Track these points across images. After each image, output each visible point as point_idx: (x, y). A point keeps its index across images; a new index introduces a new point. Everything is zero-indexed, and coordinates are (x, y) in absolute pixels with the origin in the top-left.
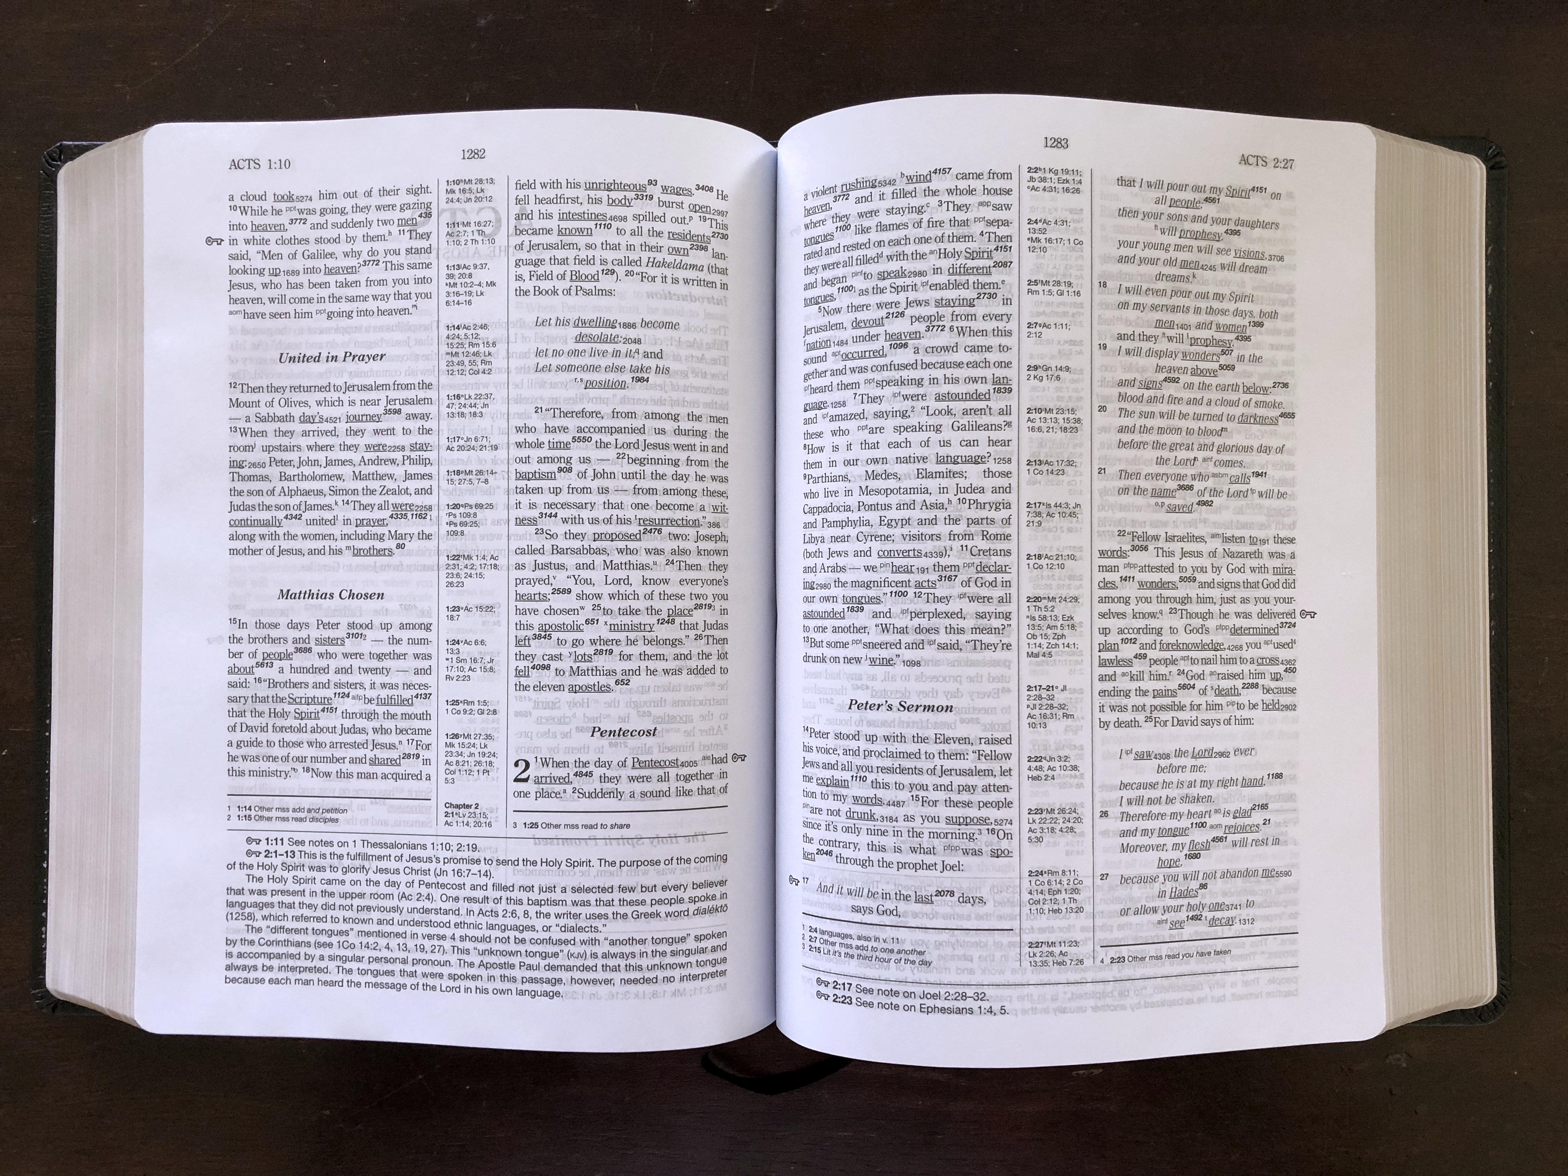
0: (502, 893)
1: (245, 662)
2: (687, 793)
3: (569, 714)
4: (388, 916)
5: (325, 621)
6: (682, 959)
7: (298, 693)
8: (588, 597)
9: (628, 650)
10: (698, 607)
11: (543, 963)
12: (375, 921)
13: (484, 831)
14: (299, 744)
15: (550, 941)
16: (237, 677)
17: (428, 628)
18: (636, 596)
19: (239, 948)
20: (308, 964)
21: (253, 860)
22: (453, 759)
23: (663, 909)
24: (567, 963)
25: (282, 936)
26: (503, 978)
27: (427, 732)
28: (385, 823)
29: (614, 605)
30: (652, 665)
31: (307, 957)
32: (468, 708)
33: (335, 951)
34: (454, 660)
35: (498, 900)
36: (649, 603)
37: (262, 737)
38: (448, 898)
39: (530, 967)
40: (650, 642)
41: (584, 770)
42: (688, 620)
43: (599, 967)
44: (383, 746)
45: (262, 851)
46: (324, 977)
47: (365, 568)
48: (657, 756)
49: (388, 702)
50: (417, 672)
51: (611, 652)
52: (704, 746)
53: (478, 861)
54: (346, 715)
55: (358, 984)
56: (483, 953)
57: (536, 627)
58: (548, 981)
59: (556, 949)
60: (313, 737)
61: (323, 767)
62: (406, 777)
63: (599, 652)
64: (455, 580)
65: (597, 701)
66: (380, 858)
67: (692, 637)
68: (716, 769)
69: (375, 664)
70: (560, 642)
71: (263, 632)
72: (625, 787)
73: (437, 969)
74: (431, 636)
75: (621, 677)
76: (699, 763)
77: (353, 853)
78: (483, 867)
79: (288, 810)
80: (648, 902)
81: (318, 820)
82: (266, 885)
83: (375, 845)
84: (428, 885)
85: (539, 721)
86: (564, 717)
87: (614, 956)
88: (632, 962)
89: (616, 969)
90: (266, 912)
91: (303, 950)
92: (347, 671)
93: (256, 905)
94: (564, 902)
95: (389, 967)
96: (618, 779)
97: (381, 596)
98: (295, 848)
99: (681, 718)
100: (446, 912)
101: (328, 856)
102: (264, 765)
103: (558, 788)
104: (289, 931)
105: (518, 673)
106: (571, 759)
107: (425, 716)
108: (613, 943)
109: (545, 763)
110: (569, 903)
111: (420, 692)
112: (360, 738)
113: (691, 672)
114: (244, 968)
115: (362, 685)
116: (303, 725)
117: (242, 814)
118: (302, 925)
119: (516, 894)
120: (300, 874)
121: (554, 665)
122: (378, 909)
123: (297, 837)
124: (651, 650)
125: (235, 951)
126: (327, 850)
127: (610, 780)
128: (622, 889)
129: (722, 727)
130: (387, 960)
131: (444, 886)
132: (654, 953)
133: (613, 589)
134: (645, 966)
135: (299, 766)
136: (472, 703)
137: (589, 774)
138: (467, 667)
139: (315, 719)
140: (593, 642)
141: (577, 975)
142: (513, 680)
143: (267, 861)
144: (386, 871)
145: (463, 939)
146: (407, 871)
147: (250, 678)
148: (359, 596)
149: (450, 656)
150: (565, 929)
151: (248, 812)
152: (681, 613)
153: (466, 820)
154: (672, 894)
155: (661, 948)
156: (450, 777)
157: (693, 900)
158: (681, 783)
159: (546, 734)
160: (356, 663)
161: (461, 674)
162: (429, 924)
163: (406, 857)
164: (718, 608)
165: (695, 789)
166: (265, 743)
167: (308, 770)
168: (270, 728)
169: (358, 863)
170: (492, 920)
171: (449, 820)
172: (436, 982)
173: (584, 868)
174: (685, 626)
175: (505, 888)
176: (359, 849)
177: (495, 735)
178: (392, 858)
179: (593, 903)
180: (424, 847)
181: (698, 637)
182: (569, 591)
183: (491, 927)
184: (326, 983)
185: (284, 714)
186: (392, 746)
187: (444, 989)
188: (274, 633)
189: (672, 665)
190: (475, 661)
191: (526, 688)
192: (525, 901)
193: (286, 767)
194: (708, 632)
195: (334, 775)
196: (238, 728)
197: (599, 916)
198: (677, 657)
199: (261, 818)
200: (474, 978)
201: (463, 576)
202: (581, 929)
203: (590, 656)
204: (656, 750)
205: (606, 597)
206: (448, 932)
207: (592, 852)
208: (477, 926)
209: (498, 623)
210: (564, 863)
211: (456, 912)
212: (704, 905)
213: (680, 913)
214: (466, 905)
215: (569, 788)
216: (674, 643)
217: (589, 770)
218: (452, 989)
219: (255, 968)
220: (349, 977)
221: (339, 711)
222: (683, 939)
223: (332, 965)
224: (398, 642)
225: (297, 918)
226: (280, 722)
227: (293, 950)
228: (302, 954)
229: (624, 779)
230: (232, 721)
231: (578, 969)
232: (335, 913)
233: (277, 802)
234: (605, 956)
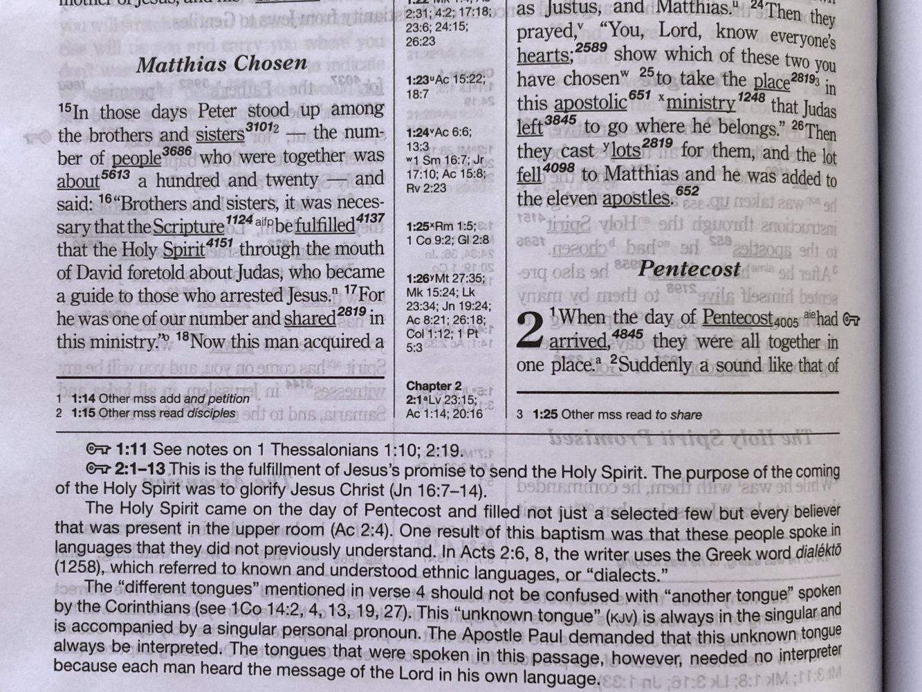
0: (500, 521)
1: (86, 170)
2: (785, 367)
3: (605, 239)
4: (315, 562)
5: (213, 104)
6: (781, 626)
7: (169, 217)
8: (633, 56)
9: (696, 140)
10: (797, 77)
11: (567, 631)
12: (294, 570)
13: (471, 424)
14: (171, 297)
15: (577, 595)
16: (73, 193)
17: (377, 111)
18: (707, 54)
19: (76, 617)
20: (186, 639)
21: (97, 479)
22: (421, 314)
23: (754, 546)
24: (605, 630)
25: (143, 597)
26: (502, 655)
27: (378, 273)
28: (312, 416)
29: (675, 68)
30: (732, 164)
31: (185, 629)
32: (443, 234)
33: (228, 619)
34: (421, 160)
35: (493, 533)
36: (727, 67)
37: (113, 287)
38: (413, 531)
39: (546, 638)
40: (729, 128)
41: (629, 328)
42: (785, 97)
43: (658, 637)
44: (308, 297)
45: (112, 463)
46: (210, 660)
47: (275, 21)
48: (741, 308)
49: (315, 228)
50: (361, 181)
51: (670, 143)
52: (808, 296)
53: (460, 472)
54: (246, 249)
55: (266, 671)
56: (470, 616)
57: (551, 103)
58: (577, 659)
59: (589, 608)
60: (192, 286)
61: (211, 332)
62: (345, 343)
63: (653, 143)
64: (421, 35)
65: (647, 220)
66: (301, 471)
67: (790, 124)
68: (823, 333)
69: (293, 169)
70: (590, 128)
71: (116, 124)
72: (692, 354)
73: (395, 644)
74: (384, 123)
75: (684, 183)
76: (801, 322)
77: (258, 464)
78: (469, 481)
79: (153, 399)
80: (731, 535)
81: (201, 414)
82: (117, 518)
83: (293, 451)
84: (380, 511)
85: (557, 252)
86: (597, 245)
87: (681, 618)
88: (708, 628)
89: (684, 639)
90: (117, 559)
91: (176, 618)
92: (246, 182)
93: (101, 549)
94: (600, 534)
95: (317, 642)
96: (682, 342)
97: (301, 64)
98: (164, 458)
99: (775, 251)
100: (410, 553)
101: (218, 470)
102: (113, 331)
103: (587, 356)
104: (155, 588)
105: (523, 178)
106: (608, 310)
107: (374, 249)
108: (678, 598)
109: (567, 317)
110: (608, 535)
111: (365, 211)
112: (268, 285)
113: (787, 179)
114: (84, 647)
115: (272, 204)
116: (177, 267)
117: (80, 406)
118: (175, 579)
119: (523, 523)
120: (173, 499)
121: (580, 163)
122: (300, 550)
123: (168, 441)
124: (731, 141)
125: (69, 620)
126: (217, 461)
127: (670, 343)
128: (692, 514)
129: (830, 270)
130: (313, 632)
131: (405, 511)
132: (741, 615)
133: (672, 43)
134: (727, 636)
135: (172, 331)
136: (450, 226)
137: (638, 334)
138: (441, 172)
139: (197, 257)
140: (641, 127)
141: (622, 649)
142: (515, 189)
143: (120, 480)
144: (313, 490)
145: (437, 594)
146: (346, 489)
147: (93, 195)
148: (267, 65)
149: (413, 154)
150: (602, 576)
151: (89, 404)
152: (773, 86)
153: (440, 408)
154: (765, 524)
155: (751, 607)
156: (415, 341)
157: (795, 534)
158: (776, 352)
159: (569, 273)
160: (262, 170)
161: (432, 182)
162: (381, 572)
163: (344, 467)
164: (823, 83)
165: (795, 362)
166: (117, 295)
167: (186, 336)
168: (125, 274)
169: (265, 479)
170: (485, 564)
171: (414, 408)
172: (393, 664)
173: (632, 480)
174: (778, 106)
175: (506, 513)
176: (269, 457)
177: (488, 275)
178: (322, 471)
179: (646, 535)
180: (374, 451)
181: (798, 125)
182: (604, 47)
183: (484, 575)
184: (213, 669)
185: (148, 251)
186: (321, 297)
187: (405, 674)
188: (131, 126)
189: (761, 166)
190: (454, 160)
191: (535, 201)
192: (538, 533)
193: (151, 333)
194: (810, 119)
195: (227, 344)
196: (74, 274)
197: (657, 556)
198: (769, 154)
199: (111, 412)
200: (456, 656)
201: (433, 28)
202: (628, 577)
203: (636, 150)
204: (738, 299)
205: (661, 55)
206: (413, 584)
207: (644, 455)
208: (459, 574)
209: (490, 101)
210: (600, 472)
211: (427, 553)
212: (811, 543)
213: (778, 553)
214: (442, 540)
215: (605, 356)
216: (765, 131)
217: (637, 327)
218: (419, 675)
219: (101, 647)
220: (251, 659)
221: (236, 245)
222: (783, 595)
223: (224, 641)
224: (330, 134)
225: (167, 569)
226: (140, 264)
227: (161, 618)
228: (176, 625)
229: (692, 343)
230: (64, 263)
231: (624, 639)
232: (230, 559)
233: (136, 388)
234: (666, 619)
